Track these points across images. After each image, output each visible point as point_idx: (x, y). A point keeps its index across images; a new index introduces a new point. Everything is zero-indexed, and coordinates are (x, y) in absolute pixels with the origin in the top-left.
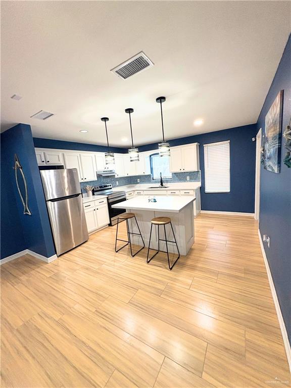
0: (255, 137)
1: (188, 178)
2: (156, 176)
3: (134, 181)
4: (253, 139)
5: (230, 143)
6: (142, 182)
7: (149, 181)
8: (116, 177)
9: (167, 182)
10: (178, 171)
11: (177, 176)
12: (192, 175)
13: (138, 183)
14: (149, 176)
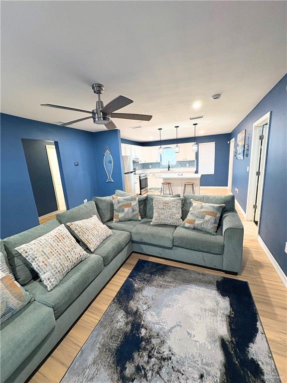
0: (230, 141)
1: (188, 165)
2: (165, 163)
3: (147, 167)
4: (229, 142)
5: (215, 143)
6: (153, 167)
7: (159, 167)
8: (140, 163)
9: (172, 167)
10: (182, 160)
11: (180, 163)
12: (190, 163)
13: (150, 168)
14: (159, 163)
